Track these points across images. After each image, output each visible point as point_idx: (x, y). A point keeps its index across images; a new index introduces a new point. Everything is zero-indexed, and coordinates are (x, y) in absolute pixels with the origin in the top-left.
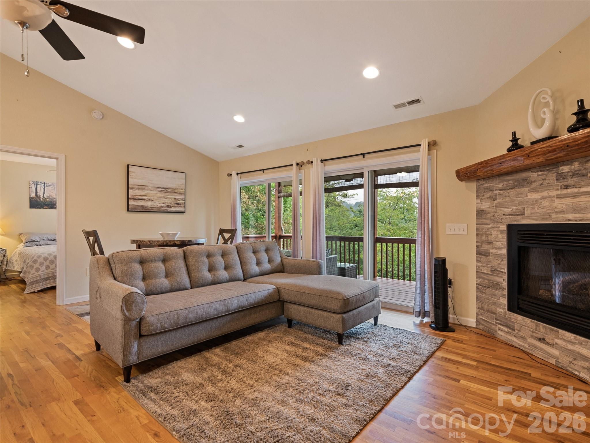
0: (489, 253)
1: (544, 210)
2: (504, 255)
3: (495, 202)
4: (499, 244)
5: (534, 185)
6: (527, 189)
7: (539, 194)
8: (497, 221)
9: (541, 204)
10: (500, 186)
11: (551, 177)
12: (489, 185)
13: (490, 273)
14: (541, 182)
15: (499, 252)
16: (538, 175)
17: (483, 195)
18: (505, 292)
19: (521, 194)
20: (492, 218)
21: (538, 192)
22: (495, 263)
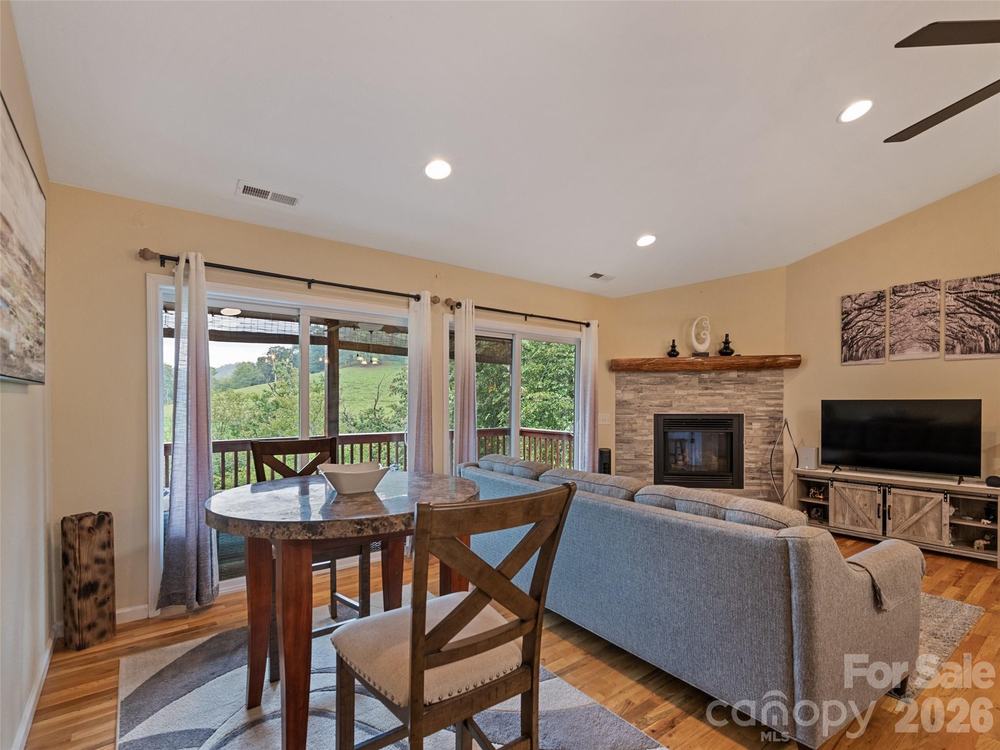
0: (633, 441)
1: (690, 404)
2: (651, 440)
3: (641, 394)
4: (645, 432)
5: (680, 384)
6: (674, 386)
7: (685, 391)
8: (641, 411)
9: (686, 399)
10: (647, 380)
11: (695, 380)
12: (633, 378)
13: (634, 458)
14: (686, 383)
15: (645, 438)
16: (684, 377)
17: (626, 387)
18: (652, 472)
19: (669, 389)
20: (637, 408)
21: (684, 390)
22: (640, 448)
